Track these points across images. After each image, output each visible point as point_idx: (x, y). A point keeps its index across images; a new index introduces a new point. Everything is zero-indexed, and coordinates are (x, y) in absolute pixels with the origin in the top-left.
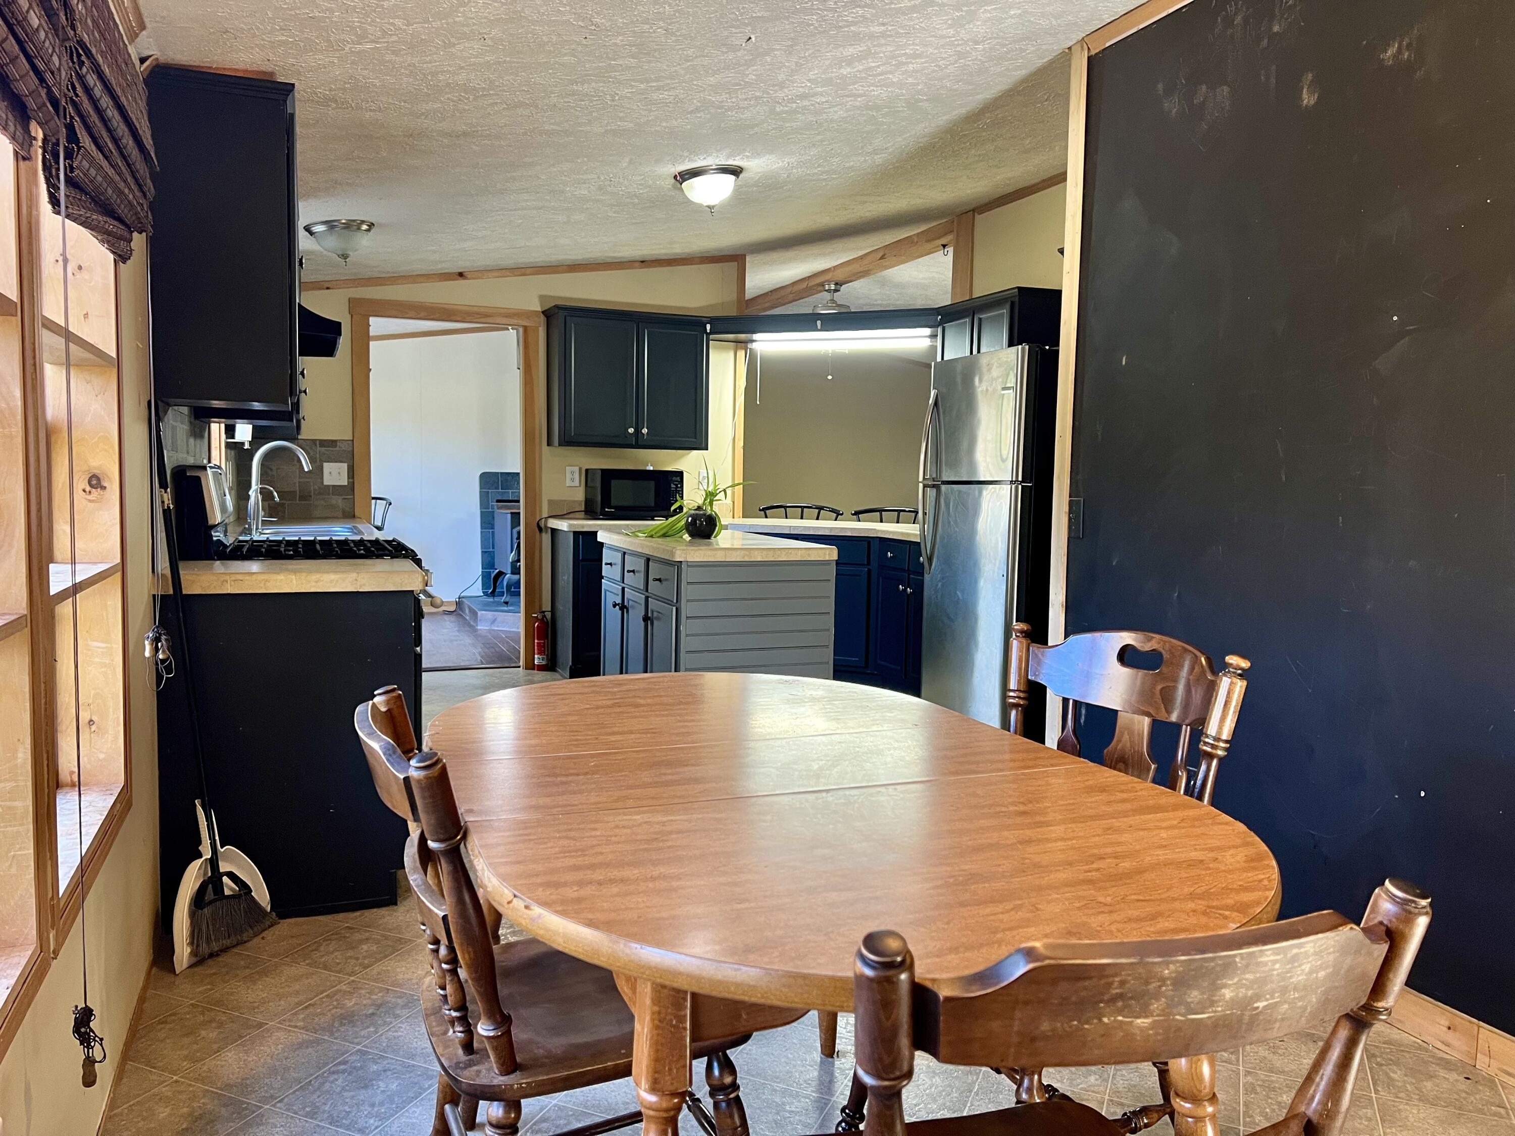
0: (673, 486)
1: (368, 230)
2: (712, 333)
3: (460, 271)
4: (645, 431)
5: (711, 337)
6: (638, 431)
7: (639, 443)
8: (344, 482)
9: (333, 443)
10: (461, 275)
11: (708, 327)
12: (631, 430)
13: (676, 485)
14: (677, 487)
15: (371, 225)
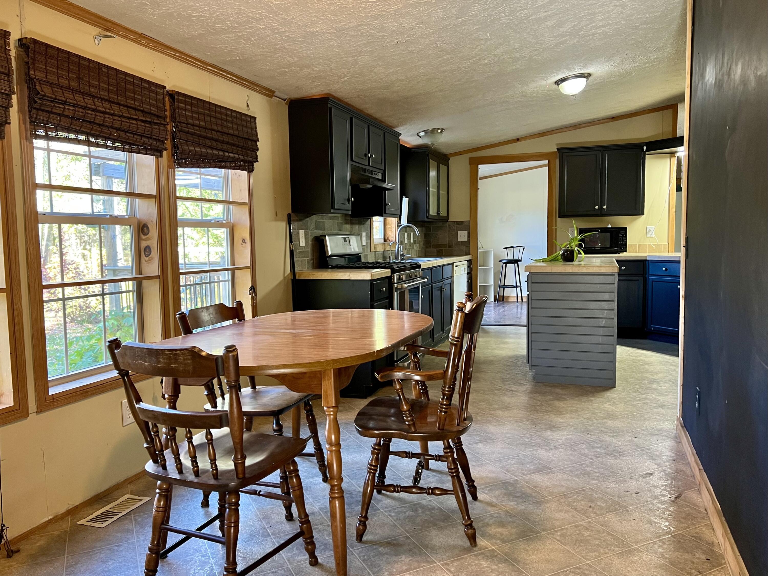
0: (620, 235)
1: (441, 132)
2: (647, 150)
3: (518, 138)
4: (605, 207)
5: (647, 153)
6: (601, 207)
7: (601, 214)
8: (466, 239)
9: (462, 222)
10: (518, 140)
11: (645, 148)
12: (597, 207)
13: (623, 235)
14: (623, 236)
15: (442, 130)
